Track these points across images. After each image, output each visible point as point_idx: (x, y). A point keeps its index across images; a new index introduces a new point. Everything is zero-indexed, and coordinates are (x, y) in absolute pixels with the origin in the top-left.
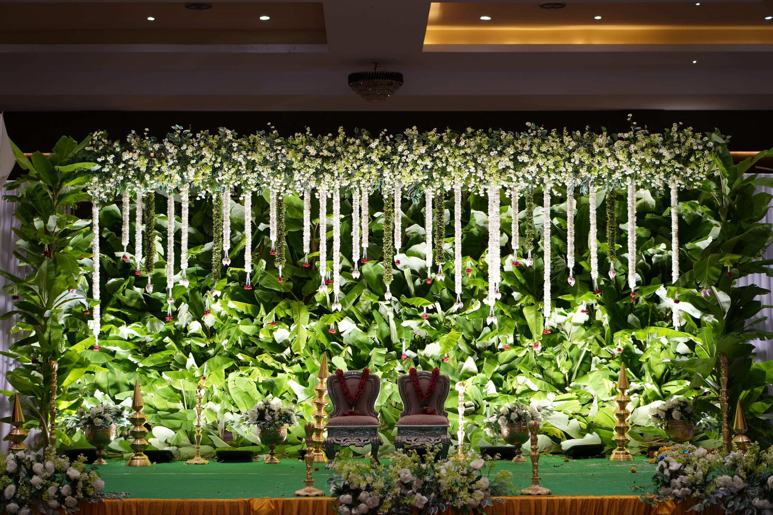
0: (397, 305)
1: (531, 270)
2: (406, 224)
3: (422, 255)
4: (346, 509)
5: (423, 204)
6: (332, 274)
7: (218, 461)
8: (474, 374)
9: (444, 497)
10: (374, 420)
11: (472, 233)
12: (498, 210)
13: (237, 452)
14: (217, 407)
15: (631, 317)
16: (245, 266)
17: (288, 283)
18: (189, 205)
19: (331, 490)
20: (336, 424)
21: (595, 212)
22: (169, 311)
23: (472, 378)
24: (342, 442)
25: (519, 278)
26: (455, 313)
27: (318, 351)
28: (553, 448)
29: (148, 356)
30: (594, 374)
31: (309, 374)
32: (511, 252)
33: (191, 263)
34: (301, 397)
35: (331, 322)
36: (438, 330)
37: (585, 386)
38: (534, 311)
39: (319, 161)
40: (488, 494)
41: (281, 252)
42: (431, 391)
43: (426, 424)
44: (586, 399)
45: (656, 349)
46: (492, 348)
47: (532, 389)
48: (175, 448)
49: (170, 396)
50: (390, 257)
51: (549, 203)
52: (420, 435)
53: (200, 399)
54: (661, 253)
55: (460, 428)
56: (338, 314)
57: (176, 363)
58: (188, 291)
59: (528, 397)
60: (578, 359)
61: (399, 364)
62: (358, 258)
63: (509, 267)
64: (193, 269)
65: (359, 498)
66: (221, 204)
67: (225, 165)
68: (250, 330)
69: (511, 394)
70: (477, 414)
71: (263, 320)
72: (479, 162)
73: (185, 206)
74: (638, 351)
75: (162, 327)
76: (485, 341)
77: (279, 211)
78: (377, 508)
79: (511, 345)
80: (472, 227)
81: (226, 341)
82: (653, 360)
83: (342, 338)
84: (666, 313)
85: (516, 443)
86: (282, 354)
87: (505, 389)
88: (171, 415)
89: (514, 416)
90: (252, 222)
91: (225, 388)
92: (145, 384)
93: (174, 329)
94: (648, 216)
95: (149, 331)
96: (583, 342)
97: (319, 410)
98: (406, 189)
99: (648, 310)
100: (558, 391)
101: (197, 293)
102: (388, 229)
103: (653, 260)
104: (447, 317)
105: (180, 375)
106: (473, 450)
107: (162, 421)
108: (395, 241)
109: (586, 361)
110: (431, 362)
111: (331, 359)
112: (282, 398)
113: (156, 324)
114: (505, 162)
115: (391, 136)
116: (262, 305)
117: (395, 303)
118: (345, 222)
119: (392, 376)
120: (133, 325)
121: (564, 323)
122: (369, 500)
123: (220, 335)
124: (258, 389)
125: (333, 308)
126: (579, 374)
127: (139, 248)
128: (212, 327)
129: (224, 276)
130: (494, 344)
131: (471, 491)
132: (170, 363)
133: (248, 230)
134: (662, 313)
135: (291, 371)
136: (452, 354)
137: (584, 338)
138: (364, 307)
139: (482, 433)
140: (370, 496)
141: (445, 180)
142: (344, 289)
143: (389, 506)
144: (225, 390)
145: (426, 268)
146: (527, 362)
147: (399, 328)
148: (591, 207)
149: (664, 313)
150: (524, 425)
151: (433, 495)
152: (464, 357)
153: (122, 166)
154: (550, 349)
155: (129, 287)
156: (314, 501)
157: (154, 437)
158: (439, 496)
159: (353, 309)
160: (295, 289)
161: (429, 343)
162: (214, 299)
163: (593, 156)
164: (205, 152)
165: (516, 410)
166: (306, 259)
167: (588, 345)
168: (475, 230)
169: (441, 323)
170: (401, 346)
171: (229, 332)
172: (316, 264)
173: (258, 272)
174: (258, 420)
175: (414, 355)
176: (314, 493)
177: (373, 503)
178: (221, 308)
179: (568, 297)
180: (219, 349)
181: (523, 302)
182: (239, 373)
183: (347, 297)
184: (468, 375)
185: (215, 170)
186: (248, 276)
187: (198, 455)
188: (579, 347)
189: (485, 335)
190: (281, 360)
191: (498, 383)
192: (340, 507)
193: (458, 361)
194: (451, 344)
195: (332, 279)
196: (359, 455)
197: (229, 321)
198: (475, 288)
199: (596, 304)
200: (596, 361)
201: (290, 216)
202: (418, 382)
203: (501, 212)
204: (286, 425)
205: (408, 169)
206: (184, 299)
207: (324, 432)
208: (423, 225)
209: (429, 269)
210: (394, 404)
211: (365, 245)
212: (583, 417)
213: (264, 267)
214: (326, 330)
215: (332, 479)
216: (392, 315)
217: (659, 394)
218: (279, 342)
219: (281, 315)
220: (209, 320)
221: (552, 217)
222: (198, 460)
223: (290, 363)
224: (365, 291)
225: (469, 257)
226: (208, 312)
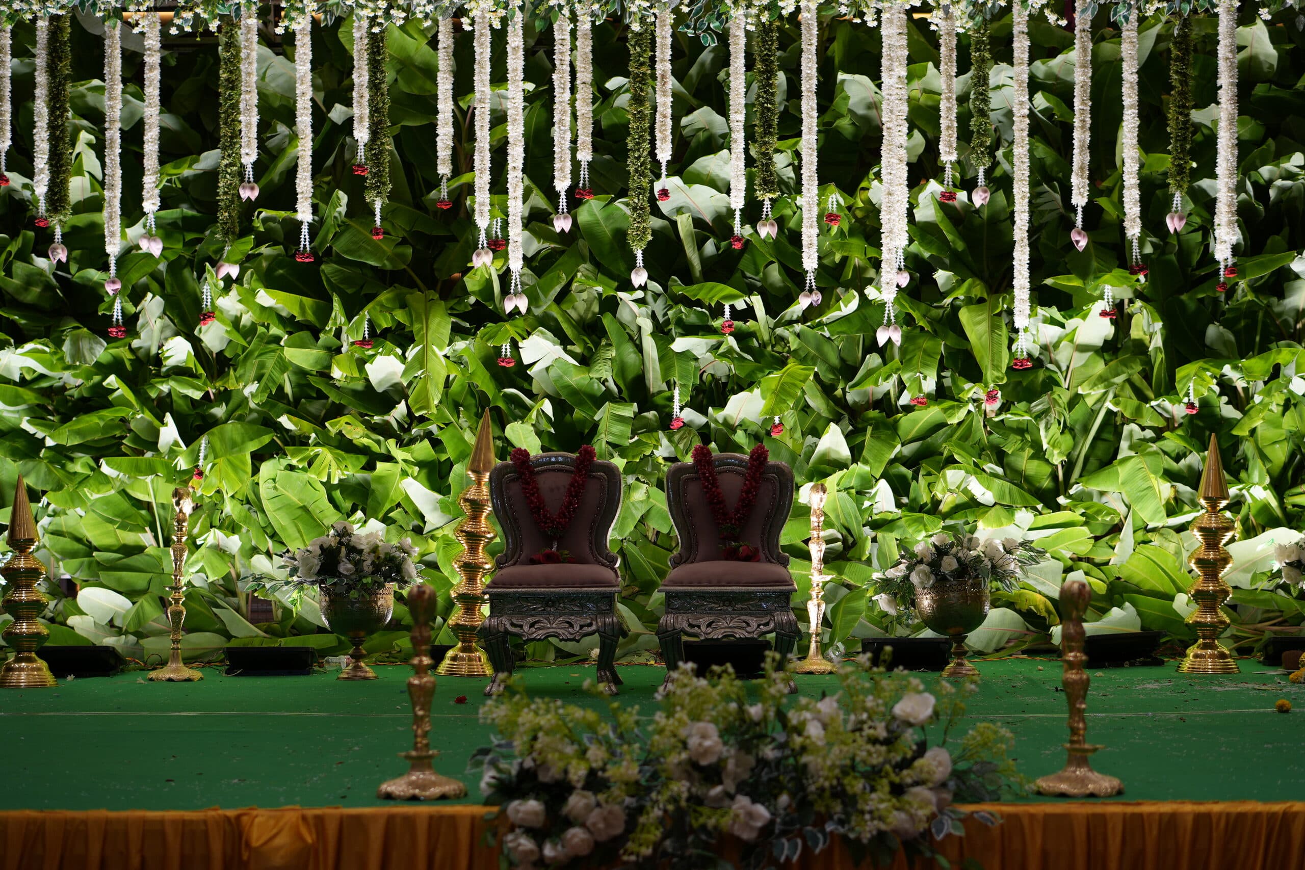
0: (660, 301)
1: (977, 221)
2: (681, 108)
3: (720, 184)
4: (526, 843)
5: (723, 58)
6: (505, 225)
7: (228, 672)
8: (840, 465)
9: (820, 807)
10: (607, 574)
11: (837, 132)
12: (904, 73)
13: (280, 650)
14: (234, 543)
15: (1213, 331)
16: (298, 206)
17: (400, 250)
18: (162, 59)
19: (483, 785)
20: (511, 585)
21: (1135, 78)
22: (117, 313)
23: (838, 474)
24: (526, 628)
25: (950, 237)
26: (797, 321)
27: (474, 410)
28: (1029, 638)
29: (70, 419)
30: (1130, 465)
31: (452, 465)
32: (937, 172)
33: (167, 200)
34: (433, 519)
35: (503, 339)
36: (756, 360)
37: (1102, 494)
38: (985, 316)
40: (948, 796)
41: (378, 164)
42: (748, 502)
43: (738, 584)
44: (1104, 524)
45: (1274, 407)
46: (885, 404)
47: (981, 499)
48: (132, 638)
49: (123, 515)
50: (645, 182)
51: (1026, 56)
52: (721, 613)
53: (180, 522)
54: (1290, 176)
55: (814, 594)
56: (520, 322)
57: (137, 439)
58: (162, 267)
59: (971, 520)
60: (1086, 430)
61: (665, 441)
62: (567, 182)
63: (927, 212)
64: (172, 214)
65: (565, 810)
66: (237, 56)
68: (312, 360)
69: (928, 512)
70: (849, 560)
71: (344, 336)
73: (153, 59)
74: (1229, 411)
75: (101, 352)
76: (868, 387)
77: (375, 66)
78: (618, 842)
79: (929, 396)
80: (840, 116)
81: (253, 387)
82: (1265, 433)
83: (529, 379)
84: (1297, 322)
85: (951, 631)
86: (386, 417)
87: (914, 500)
88: (126, 561)
89: (949, 564)
90: (312, 100)
91: (252, 497)
92: (59, 487)
93: (130, 356)
94: (1260, 90)
95: (68, 360)
96: (1099, 391)
97: (473, 549)
98: (685, 11)
99: (1255, 313)
100: (1040, 506)
101: (186, 272)
102: (640, 117)
103: (1272, 193)
104: (780, 331)
105: (143, 466)
106: (840, 644)
107: (103, 576)
108: (658, 143)
109: (1106, 436)
110: (740, 437)
111: (503, 429)
112: (386, 520)
113: (85, 345)
116: (336, 300)
117: (656, 296)
118: (538, 104)
119: (649, 469)
120: (29, 346)
121: (1056, 346)
122: (594, 817)
123: (240, 371)
124: (331, 500)
125: (509, 306)
126: (1089, 467)
127: (41, 162)
128: (220, 353)
129: (246, 229)
130: (888, 393)
131: (898, 790)
132: (123, 437)
133: (304, 119)
134: (1286, 321)
135: (409, 457)
136: (790, 417)
137: (1103, 379)
138: (581, 306)
139: (862, 604)
140: (598, 805)
142: (535, 264)
143: (655, 834)
144: (252, 502)
145: (731, 212)
146: (965, 437)
147: (665, 355)
148: (1125, 66)
149: (1291, 321)
150: (973, 586)
151: (784, 799)
152: (819, 426)
154: (1021, 406)
155: (23, 256)
156: (431, 818)
157: (81, 613)
158: (803, 803)
159: (555, 312)
160: (417, 263)
161: (735, 393)
162: (221, 284)
165: (954, 550)
166: (444, 191)
167: (1111, 396)
168: (844, 123)
169: (763, 345)
170: (671, 399)
171: (262, 366)
172: (468, 202)
173: (330, 222)
174: (319, 573)
175: (700, 419)
176: (435, 791)
177: (608, 825)
178: (241, 306)
179: (1069, 280)
180: (239, 406)
181: (960, 294)
182: (284, 462)
183: (542, 281)
184: (828, 469)
186: (305, 230)
187: (175, 657)
188: (1090, 401)
189: (870, 373)
190: (385, 431)
191: (900, 487)
192: (510, 837)
193: (804, 435)
194: (790, 395)
195: (506, 239)
196: (569, 655)
197: (262, 337)
198: (845, 260)
199: (1131, 301)
200: (1131, 434)
201: (406, 90)
202: (715, 479)
203: (910, 78)
204: (393, 586)
206: (155, 286)
207: (484, 602)
208: (722, 109)
209: (738, 214)
210: (651, 535)
211: (585, 155)
212: (1098, 565)
213: (343, 209)
214: (491, 360)
215: (485, 752)
216: (647, 325)
217: (1278, 512)
218: (380, 390)
219: (385, 323)
220: (213, 336)
221: (1032, 92)
222: (175, 671)
223: (406, 437)
224: (585, 268)
225: (832, 187)
226: (209, 316)
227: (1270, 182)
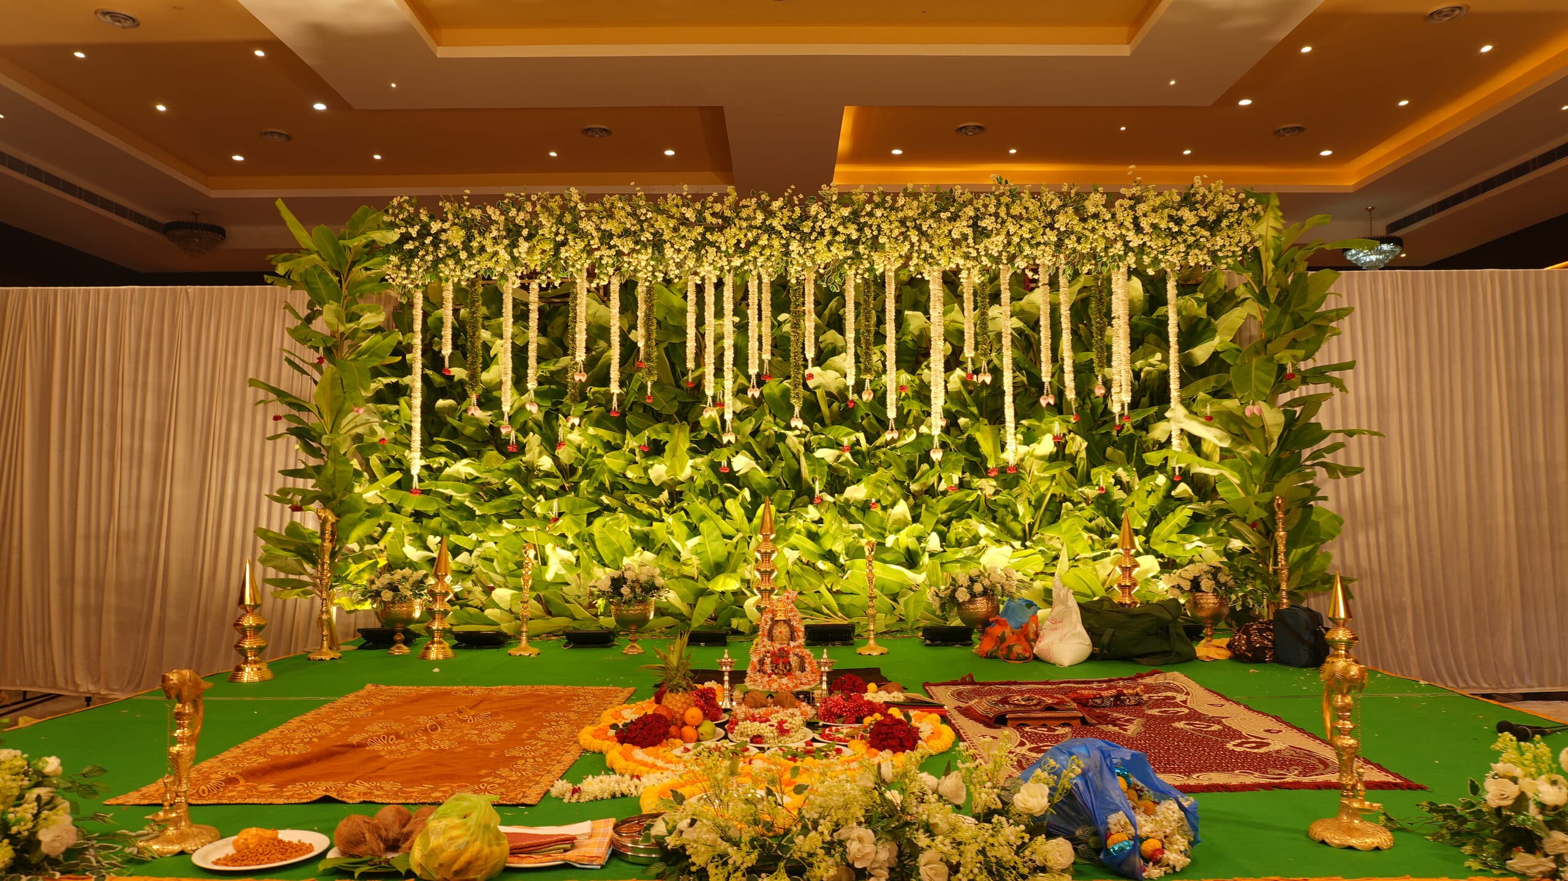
0: (808, 435)
2: (819, 331)
3: (842, 371)
6: (723, 394)
8: (907, 525)
12: (942, 310)
15: (1110, 450)
16: (611, 386)
21: (1067, 314)
22: (512, 443)
23: (906, 530)
25: (966, 399)
26: (884, 446)
27: (707, 494)
29: (490, 501)
30: (1067, 523)
32: (960, 364)
33: (541, 382)
34: (685, 553)
35: (721, 456)
36: (863, 467)
37: (1050, 539)
39: (700, 229)
44: (1051, 555)
45: (1143, 492)
46: (931, 491)
50: (799, 370)
51: (1008, 300)
54: (1153, 366)
56: (731, 447)
58: (538, 418)
60: (1041, 504)
61: (812, 510)
62: (757, 370)
63: (954, 386)
64: (544, 390)
67: (570, 237)
68: (618, 467)
71: (635, 453)
72: (924, 228)
73: (534, 308)
74: (1119, 494)
75: (504, 464)
76: (921, 482)
77: (648, 304)
79: (955, 486)
80: (907, 334)
81: (587, 481)
82: (1138, 506)
83: (737, 478)
86: (659, 499)
87: (950, 542)
89: (978, 588)
90: (619, 328)
93: (521, 467)
96: (1048, 483)
98: (822, 271)
99: (1134, 440)
102: (797, 335)
103: (1143, 375)
104: (874, 452)
105: (526, 522)
108: (807, 348)
109: (1052, 507)
110: (853, 510)
111: (724, 505)
113: (496, 460)
114: (961, 228)
115: (801, 196)
117: (806, 432)
118: (740, 328)
120: (468, 461)
121: (1025, 458)
125: (725, 440)
126: (1042, 526)
128: (569, 465)
129: (583, 399)
130: (933, 485)
133: (615, 338)
135: (674, 521)
138: (765, 438)
141: (875, 256)
142: (740, 416)
145: (847, 388)
147: (811, 461)
148: (1062, 307)
152: (895, 502)
153: (428, 240)
154: (1006, 492)
157: (494, 605)
159: (751, 444)
161: (850, 485)
162: (569, 427)
163: (1083, 220)
164: (543, 219)
165: (981, 579)
166: (690, 378)
167: (1054, 486)
168: (910, 338)
169: (865, 460)
170: (814, 487)
171: (593, 471)
172: (702, 383)
175: (831, 500)
178: (581, 438)
179: (1034, 422)
182: (604, 521)
183: (744, 425)
184: (900, 526)
185: (558, 246)
186: (615, 398)
188: (1043, 489)
189: (923, 474)
190: (658, 506)
191: (942, 536)
194: (879, 487)
195: (723, 402)
197: (593, 454)
198: (909, 412)
199: (1067, 433)
201: (669, 322)
203: (945, 313)
205: (825, 241)
206: (535, 428)
208: (842, 332)
209: (851, 388)
211: (767, 357)
214: (714, 466)
216: (801, 448)
218: (655, 484)
220: (565, 454)
221: (1013, 319)
223: (670, 510)
224: (767, 417)
225: (903, 371)
226: (562, 444)
227: (1141, 370)
